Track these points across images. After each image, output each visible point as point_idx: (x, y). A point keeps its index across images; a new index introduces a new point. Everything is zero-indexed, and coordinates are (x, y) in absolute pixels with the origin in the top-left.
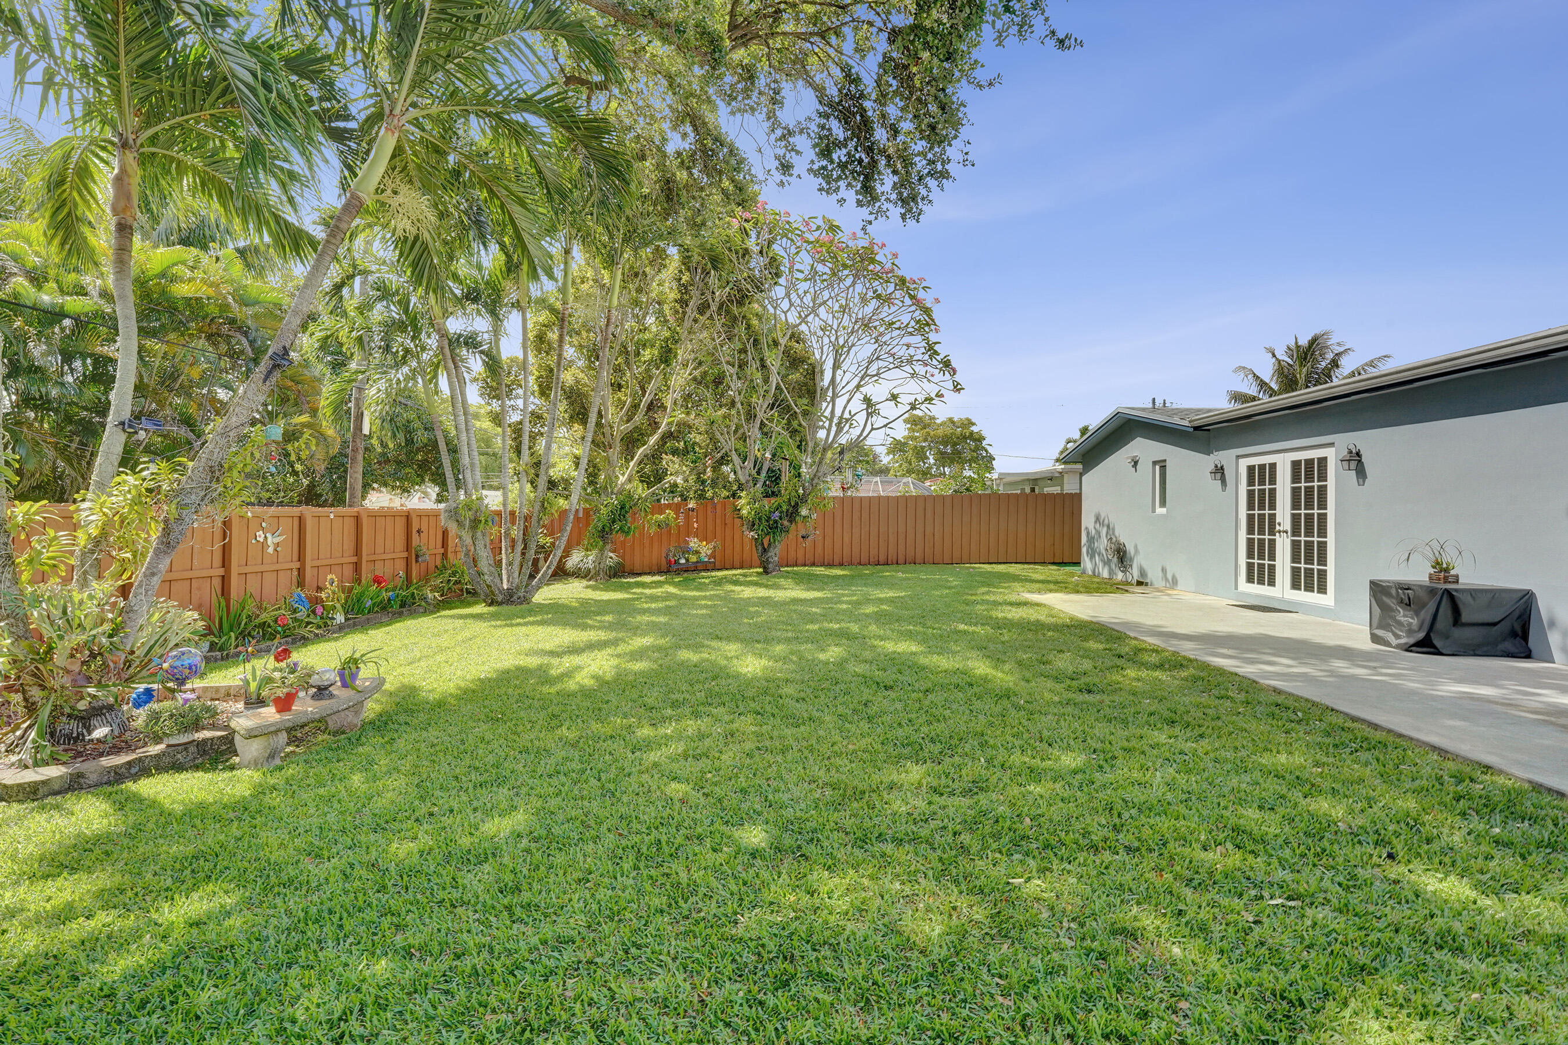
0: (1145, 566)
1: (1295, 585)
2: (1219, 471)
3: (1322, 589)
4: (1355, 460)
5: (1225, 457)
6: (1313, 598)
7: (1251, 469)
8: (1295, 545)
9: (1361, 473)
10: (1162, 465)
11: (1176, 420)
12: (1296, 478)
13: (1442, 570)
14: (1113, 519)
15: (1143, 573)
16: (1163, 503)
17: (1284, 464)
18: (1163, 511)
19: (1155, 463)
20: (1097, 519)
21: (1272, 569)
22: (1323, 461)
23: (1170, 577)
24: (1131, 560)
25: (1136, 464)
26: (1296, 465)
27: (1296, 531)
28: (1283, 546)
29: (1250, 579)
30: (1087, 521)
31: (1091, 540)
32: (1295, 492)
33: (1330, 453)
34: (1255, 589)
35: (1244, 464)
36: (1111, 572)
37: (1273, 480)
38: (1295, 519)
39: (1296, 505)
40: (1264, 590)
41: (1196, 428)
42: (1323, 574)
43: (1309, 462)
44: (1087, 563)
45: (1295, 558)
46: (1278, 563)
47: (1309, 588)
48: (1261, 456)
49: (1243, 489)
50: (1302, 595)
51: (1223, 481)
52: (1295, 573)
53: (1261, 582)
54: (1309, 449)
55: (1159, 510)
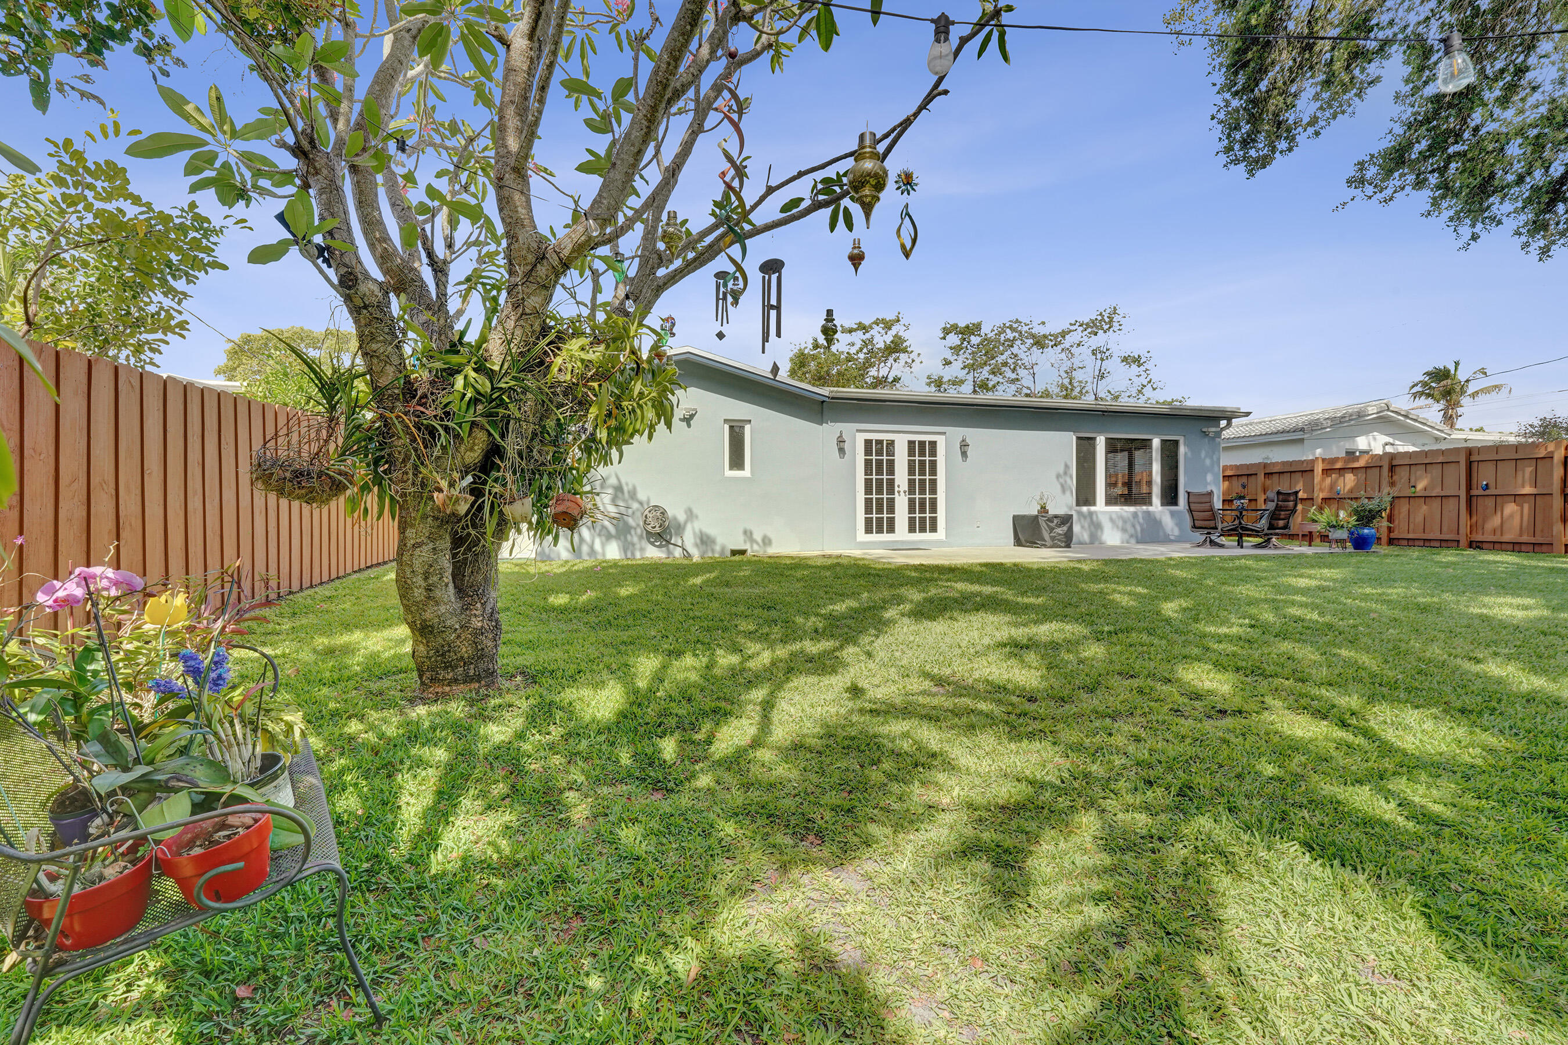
0: (711, 531)
1: (912, 529)
2: (843, 441)
3: (934, 529)
4: (966, 446)
6: (927, 536)
7: (868, 443)
8: (911, 503)
9: (964, 454)
10: (738, 428)
12: (911, 452)
14: (628, 481)
16: (737, 464)
17: (900, 442)
18: (740, 473)
19: (726, 421)
21: (890, 519)
22: (933, 444)
23: (758, 536)
24: (680, 529)
25: (689, 419)
26: (912, 443)
27: (911, 490)
28: (901, 503)
29: (868, 530)
32: (911, 464)
33: (941, 442)
34: (875, 537)
35: (862, 437)
37: (890, 453)
38: (911, 483)
39: (911, 471)
40: (885, 537)
42: (932, 519)
43: (923, 444)
45: (911, 509)
46: (897, 515)
47: (923, 530)
48: (880, 432)
49: (861, 458)
50: (918, 536)
51: (842, 451)
52: (912, 521)
53: (880, 531)
54: (923, 433)
55: (729, 473)
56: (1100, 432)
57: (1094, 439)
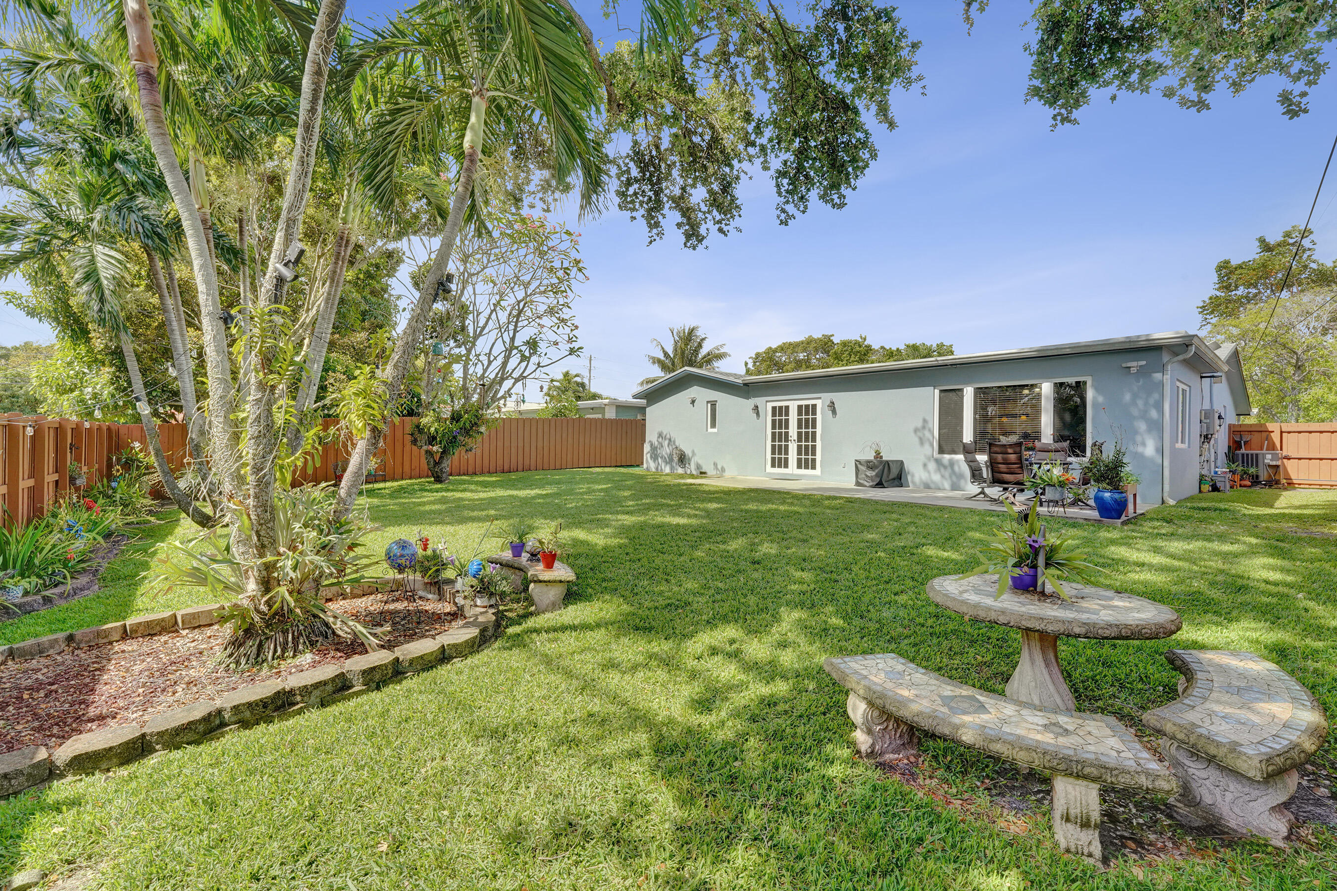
0: (700, 462)
1: (799, 466)
2: (756, 408)
3: (814, 467)
4: (832, 406)
5: (760, 401)
6: (809, 472)
7: (774, 408)
8: (799, 447)
9: (834, 412)
10: (713, 404)
11: (732, 379)
12: (800, 413)
13: (878, 455)
14: (674, 435)
15: (698, 467)
16: (713, 425)
17: (793, 406)
18: (715, 430)
19: (709, 402)
20: (660, 435)
21: (786, 460)
22: (814, 406)
23: (719, 467)
24: (690, 460)
25: (693, 402)
26: (800, 407)
27: (799, 440)
28: (793, 447)
29: (773, 466)
30: (651, 436)
31: (654, 449)
32: (800, 421)
33: (819, 403)
34: (777, 470)
35: (770, 405)
36: (672, 468)
37: (787, 414)
38: (799, 434)
39: (799, 427)
40: (782, 470)
41: (745, 384)
42: (814, 461)
43: (807, 406)
44: (649, 463)
45: (799, 453)
46: (790, 456)
47: (807, 467)
48: (780, 402)
49: (769, 418)
50: (803, 471)
51: (758, 414)
52: (799, 461)
53: (780, 466)
54: (807, 400)
55: (710, 430)
56: (968, 383)
57: (961, 390)
